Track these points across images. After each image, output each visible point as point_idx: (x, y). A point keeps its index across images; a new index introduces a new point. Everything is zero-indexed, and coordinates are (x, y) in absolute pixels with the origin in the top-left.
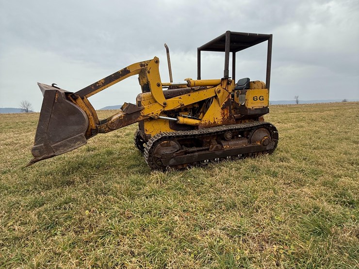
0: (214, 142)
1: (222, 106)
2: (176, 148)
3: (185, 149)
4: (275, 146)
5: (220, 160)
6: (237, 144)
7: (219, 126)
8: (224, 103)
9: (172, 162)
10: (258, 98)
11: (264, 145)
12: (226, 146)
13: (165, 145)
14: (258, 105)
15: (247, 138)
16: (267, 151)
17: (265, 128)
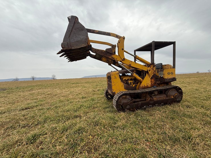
0: (148, 96)
1: (151, 78)
2: (130, 100)
3: (134, 100)
4: (181, 99)
5: (152, 106)
6: (161, 98)
7: (149, 87)
8: (152, 76)
9: (128, 107)
10: (170, 73)
11: (175, 98)
12: (155, 99)
13: (124, 98)
14: (170, 77)
15: (165, 94)
16: (177, 101)
17: (175, 89)
